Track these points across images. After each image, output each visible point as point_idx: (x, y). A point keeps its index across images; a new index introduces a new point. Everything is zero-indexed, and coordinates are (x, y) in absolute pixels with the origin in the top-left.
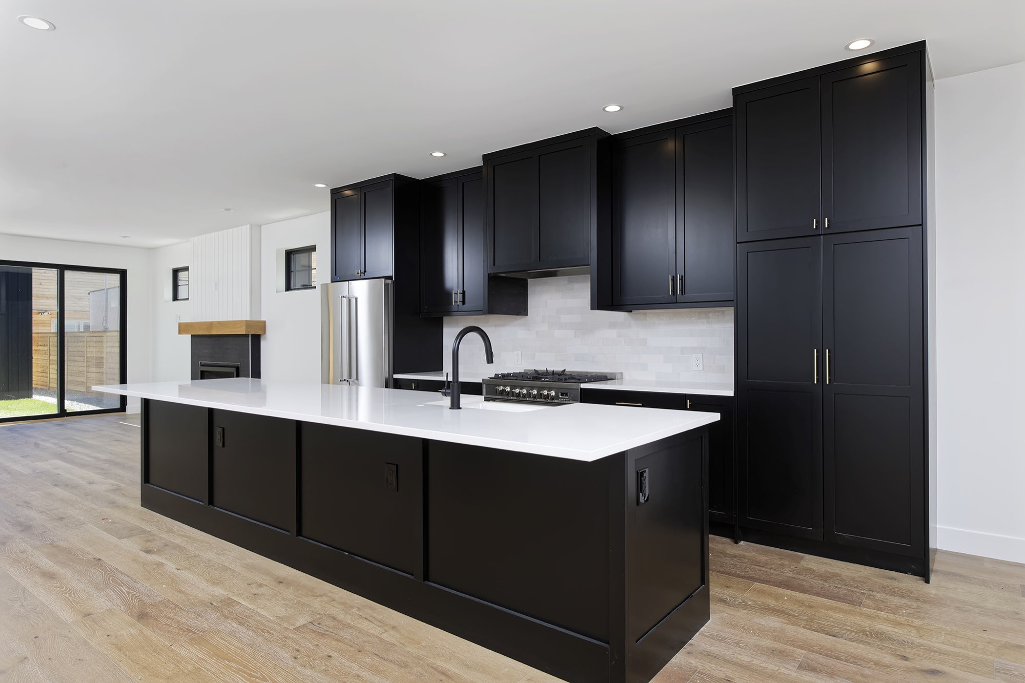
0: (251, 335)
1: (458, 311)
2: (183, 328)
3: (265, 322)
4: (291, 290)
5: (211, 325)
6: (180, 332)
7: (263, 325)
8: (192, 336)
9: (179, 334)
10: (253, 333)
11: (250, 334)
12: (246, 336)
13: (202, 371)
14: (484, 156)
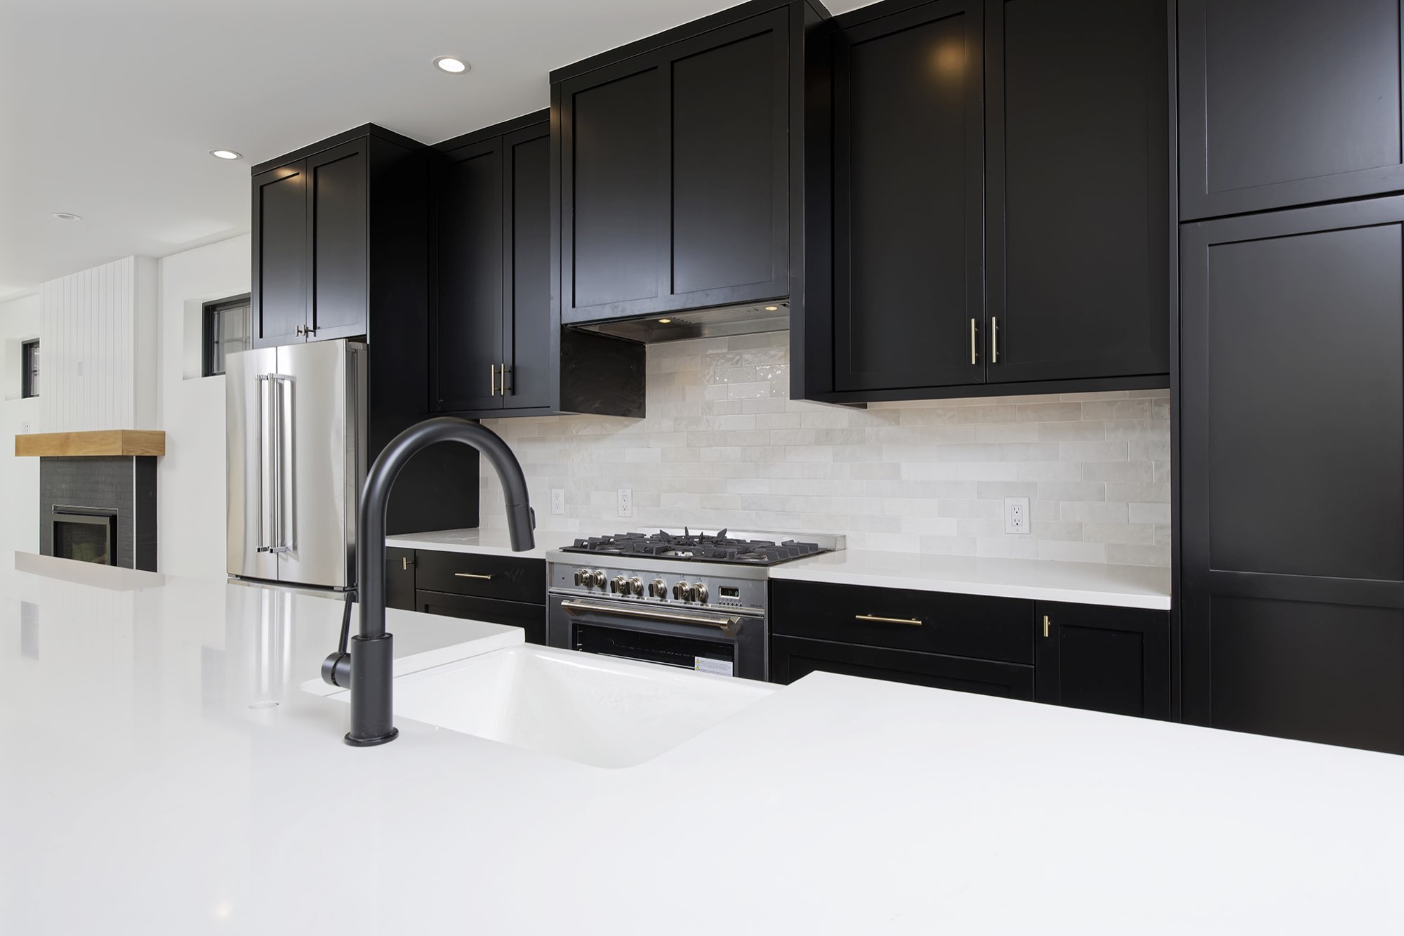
0: (137, 457)
1: (503, 409)
2: (24, 445)
3: (163, 434)
4: (214, 374)
5: (66, 438)
6: (18, 452)
7: (159, 439)
8: (43, 459)
9: (16, 455)
10: (140, 453)
11: (135, 453)
12: (127, 459)
13: (56, 524)
14: (555, 76)
